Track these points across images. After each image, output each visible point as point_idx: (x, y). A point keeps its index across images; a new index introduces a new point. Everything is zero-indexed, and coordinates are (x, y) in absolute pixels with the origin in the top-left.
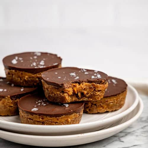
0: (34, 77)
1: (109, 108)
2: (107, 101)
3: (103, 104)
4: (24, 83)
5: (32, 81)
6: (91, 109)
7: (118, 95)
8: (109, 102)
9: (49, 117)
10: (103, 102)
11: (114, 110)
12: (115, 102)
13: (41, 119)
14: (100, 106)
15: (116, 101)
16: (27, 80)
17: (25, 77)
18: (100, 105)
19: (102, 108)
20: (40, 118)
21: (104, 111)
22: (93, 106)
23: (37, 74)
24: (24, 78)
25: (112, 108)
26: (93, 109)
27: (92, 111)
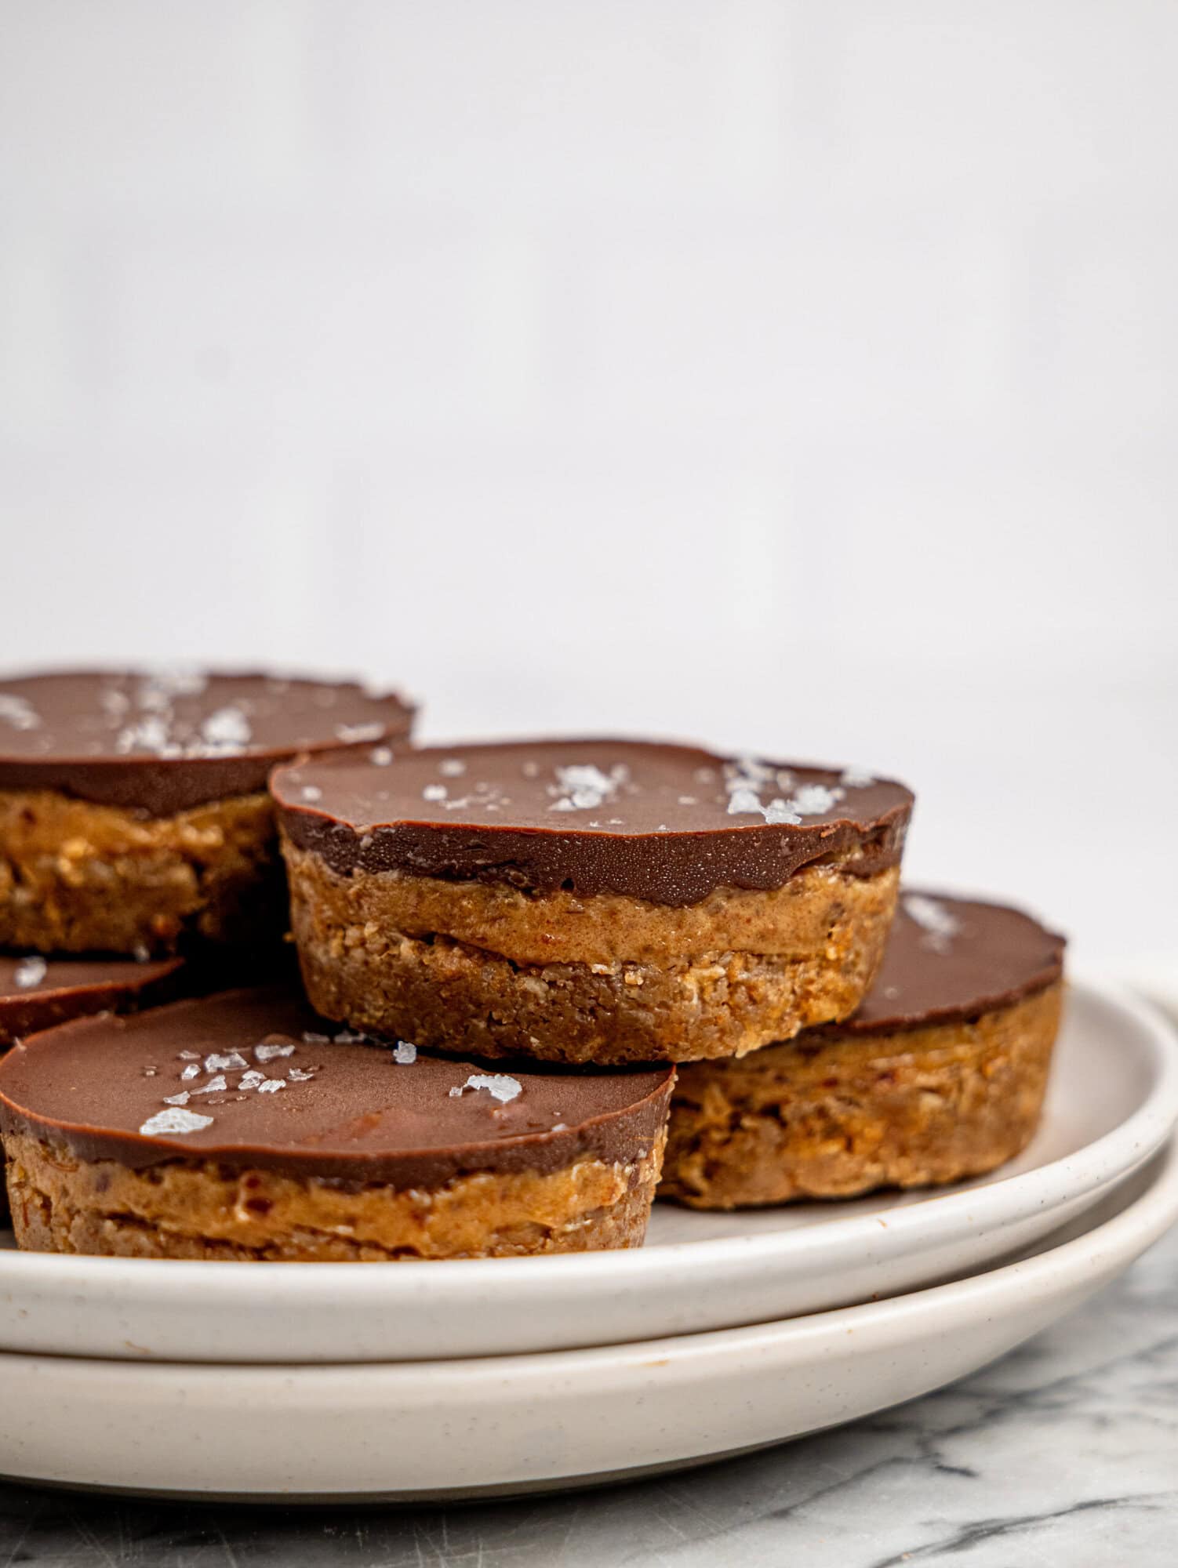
0: (146, 851)
1: (903, 1151)
2: (888, 1075)
3: (851, 1102)
4: (53, 914)
5: (132, 890)
6: (728, 1154)
7: (996, 1020)
8: (903, 1088)
9: (327, 1187)
10: (851, 1084)
11: (955, 1167)
12: (960, 1085)
13: (242, 1216)
14: (818, 1125)
15: (972, 1081)
16: (76, 879)
17: (55, 853)
18: (822, 1112)
19: (834, 1147)
20: (232, 1199)
21: (857, 1177)
22: (747, 1122)
23: (183, 818)
24: (44, 862)
25: (938, 1154)
26: (752, 1154)
27: (741, 1178)
